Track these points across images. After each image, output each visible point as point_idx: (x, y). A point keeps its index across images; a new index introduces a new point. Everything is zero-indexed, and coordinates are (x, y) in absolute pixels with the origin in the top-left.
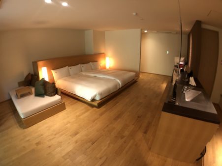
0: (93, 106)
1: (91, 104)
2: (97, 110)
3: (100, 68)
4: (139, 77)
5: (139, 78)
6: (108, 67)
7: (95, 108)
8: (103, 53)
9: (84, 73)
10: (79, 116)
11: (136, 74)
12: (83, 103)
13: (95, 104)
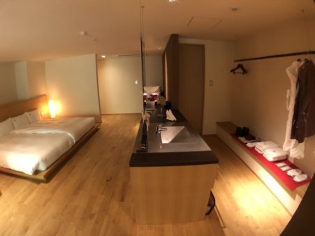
0: (38, 182)
1: (34, 179)
2: (46, 185)
3: (41, 118)
4: (101, 122)
5: (102, 124)
6: (53, 116)
7: (42, 184)
8: (45, 95)
9: (17, 132)
10: (23, 202)
11: (95, 119)
12: (23, 180)
13: (41, 177)
